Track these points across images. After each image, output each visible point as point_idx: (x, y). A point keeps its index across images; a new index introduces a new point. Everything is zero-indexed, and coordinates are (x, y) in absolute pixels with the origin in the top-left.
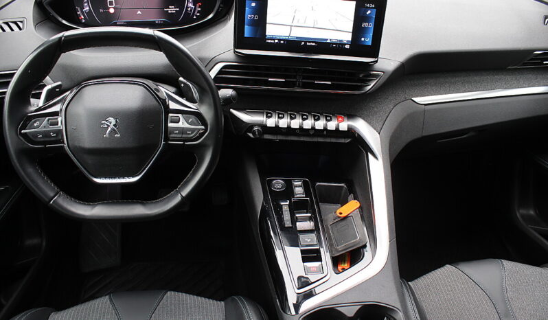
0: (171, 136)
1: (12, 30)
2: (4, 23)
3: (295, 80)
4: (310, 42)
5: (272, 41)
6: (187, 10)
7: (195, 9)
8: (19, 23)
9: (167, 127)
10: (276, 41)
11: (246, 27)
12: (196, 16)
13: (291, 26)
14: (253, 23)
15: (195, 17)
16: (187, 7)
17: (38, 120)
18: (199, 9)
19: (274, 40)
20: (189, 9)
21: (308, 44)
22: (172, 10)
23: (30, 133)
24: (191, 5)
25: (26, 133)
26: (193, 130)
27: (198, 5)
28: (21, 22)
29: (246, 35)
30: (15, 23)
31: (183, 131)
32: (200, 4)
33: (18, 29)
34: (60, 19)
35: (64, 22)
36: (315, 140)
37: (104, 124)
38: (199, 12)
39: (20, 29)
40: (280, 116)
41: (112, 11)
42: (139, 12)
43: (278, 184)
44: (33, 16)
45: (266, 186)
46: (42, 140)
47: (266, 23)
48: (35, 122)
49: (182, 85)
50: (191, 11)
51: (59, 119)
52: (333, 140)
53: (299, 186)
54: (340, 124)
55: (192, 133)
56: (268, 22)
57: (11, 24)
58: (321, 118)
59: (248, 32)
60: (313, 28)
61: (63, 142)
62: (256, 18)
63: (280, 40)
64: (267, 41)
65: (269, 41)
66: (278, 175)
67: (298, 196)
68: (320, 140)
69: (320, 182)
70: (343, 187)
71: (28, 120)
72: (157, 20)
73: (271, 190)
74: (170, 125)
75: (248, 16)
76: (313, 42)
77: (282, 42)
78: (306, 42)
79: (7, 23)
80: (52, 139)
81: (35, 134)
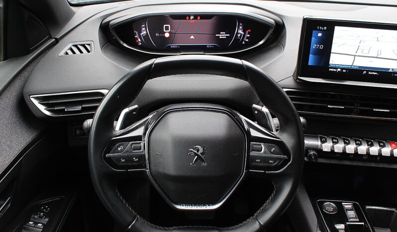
0: (253, 164)
1: (81, 52)
2: (73, 46)
3: (353, 107)
4: (371, 71)
5: (335, 70)
6: (236, 36)
7: (244, 35)
8: (87, 46)
9: (249, 155)
10: (339, 70)
11: (311, 56)
12: (245, 41)
13: (355, 56)
14: (318, 52)
15: (244, 43)
16: (237, 33)
17: (122, 145)
18: (248, 36)
19: (337, 68)
20: (239, 35)
21: (370, 73)
22: (223, 35)
23: (114, 157)
24: (241, 32)
25: (110, 158)
26: (275, 159)
27: (247, 32)
28: (89, 45)
29: (310, 63)
30: (84, 46)
31: (265, 159)
32: (249, 31)
33: (87, 52)
34: (122, 42)
35: (125, 45)
36: (368, 165)
37: (192, 151)
38: (247, 38)
39: (88, 51)
40: (334, 140)
41: (167, 35)
42: (192, 37)
43: (330, 206)
44: (99, 40)
45: (318, 208)
46: (125, 164)
47: (330, 53)
48: (119, 146)
49: (256, 112)
50: (240, 37)
51: (142, 144)
52: (386, 166)
53: (351, 210)
54: (395, 151)
55: (274, 162)
56: (332, 51)
57: (79, 46)
58: (375, 144)
59: (312, 60)
60: (377, 58)
61: (145, 167)
62: (322, 47)
63: (342, 69)
64: (330, 70)
65: (332, 70)
66: (330, 197)
67: (351, 220)
68: (373, 165)
69: (369, 205)
70: (393, 211)
71: (112, 144)
72: (209, 45)
73: (323, 212)
74: (253, 153)
75: (314, 46)
76: (375, 72)
77: (344, 71)
78: (368, 71)
79: (76, 46)
80: (134, 164)
81: (118, 158)
